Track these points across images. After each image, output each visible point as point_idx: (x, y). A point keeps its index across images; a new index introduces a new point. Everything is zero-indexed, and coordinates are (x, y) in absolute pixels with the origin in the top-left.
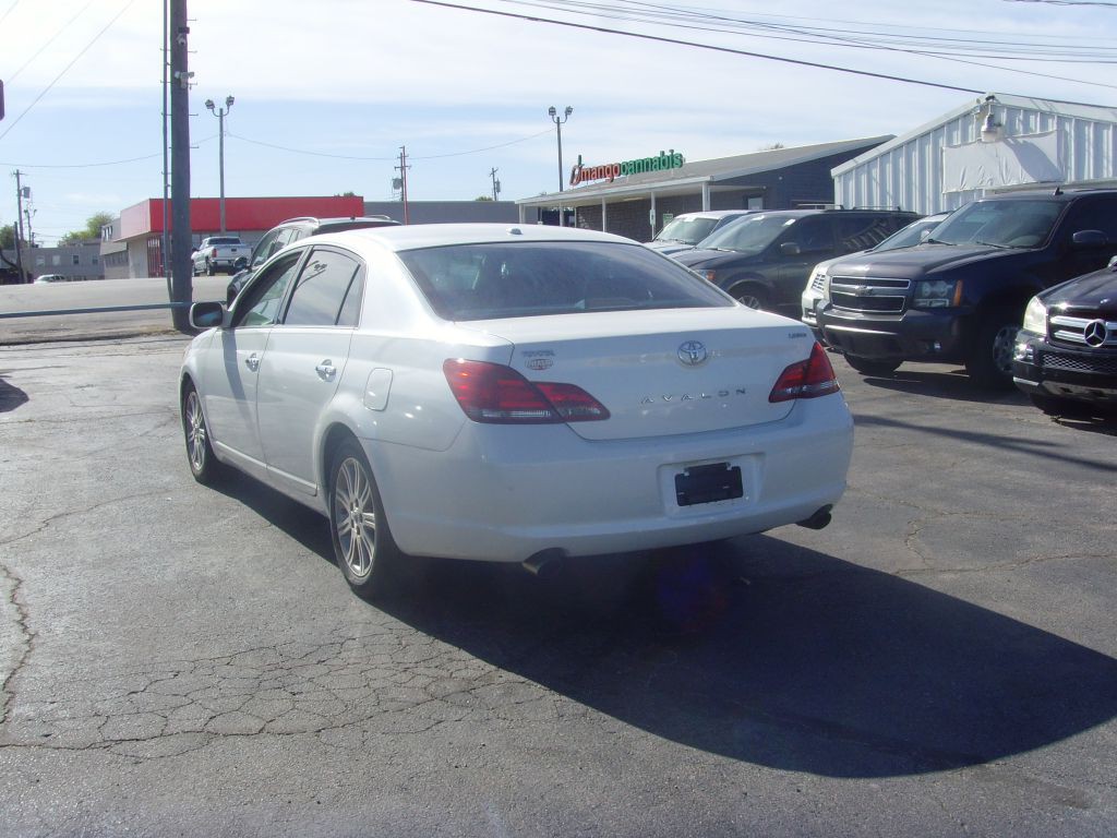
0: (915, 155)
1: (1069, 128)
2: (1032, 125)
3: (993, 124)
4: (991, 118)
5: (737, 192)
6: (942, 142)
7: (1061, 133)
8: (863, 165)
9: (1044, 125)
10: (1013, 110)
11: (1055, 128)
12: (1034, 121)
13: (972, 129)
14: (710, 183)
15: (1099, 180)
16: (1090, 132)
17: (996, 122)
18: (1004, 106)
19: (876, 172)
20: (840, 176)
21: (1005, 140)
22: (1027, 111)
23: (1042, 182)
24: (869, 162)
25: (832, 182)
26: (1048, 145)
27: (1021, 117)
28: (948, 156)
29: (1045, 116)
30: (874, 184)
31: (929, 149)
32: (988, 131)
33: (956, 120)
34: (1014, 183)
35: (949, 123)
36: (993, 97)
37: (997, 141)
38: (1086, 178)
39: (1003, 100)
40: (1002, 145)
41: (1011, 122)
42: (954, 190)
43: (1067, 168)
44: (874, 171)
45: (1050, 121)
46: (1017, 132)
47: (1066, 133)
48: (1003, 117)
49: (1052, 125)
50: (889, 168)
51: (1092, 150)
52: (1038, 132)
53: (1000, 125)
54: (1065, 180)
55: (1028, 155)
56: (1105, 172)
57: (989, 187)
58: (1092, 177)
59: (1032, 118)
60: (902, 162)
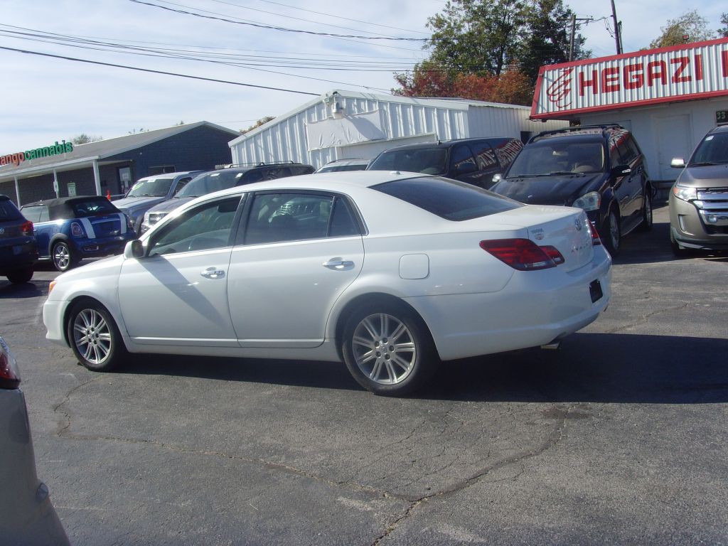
0: (287, 130)
1: (387, 108)
2: (363, 108)
3: (339, 108)
4: (337, 105)
5: (111, 165)
6: (305, 121)
7: (381, 110)
8: (251, 138)
9: (370, 107)
10: (349, 99)
11: (378, 109)
12: (365, 106)
13: (324, 112)
14: (98, 160)
15: (407, 137)
16: (399, 110)
17: (340, 106)
18: (343, 97)
19: (261, 142)
20: (234, 146)
21: (346, 117)
22: (359, 100)
23: (373, 140)
24: (255, 136)
25: (229, 150)
26: (375, 119)
27: (355, 103)
28: (309, 129)
29: (370, 102)
30: (260, 149)
31: (296, 125)
32: (337, 113)
33: (313, 107)
34: (355, 142)
35: (308, 109)
36: (336, 92)
37: (343, 117)
38: (400, 136)
39: (343, 95)
40: (345, 120)
41: (349, 106)
42: (316, 149)
43: (388, 131)
44: (259, 141)
45: (374, 105)
46: (354, 112)
47: (384, 111)
48: (344, 104)
49: (376, 107)
50: (270, 138)
51: (401, 120)
52: (367, 111)
53: (342, 108)
54: (387, 138)
55: (362, 125)
56: (411, 132)
57: (339, 145)
58: (403, 135)
59: (362, 103)
60: (278, 134)
